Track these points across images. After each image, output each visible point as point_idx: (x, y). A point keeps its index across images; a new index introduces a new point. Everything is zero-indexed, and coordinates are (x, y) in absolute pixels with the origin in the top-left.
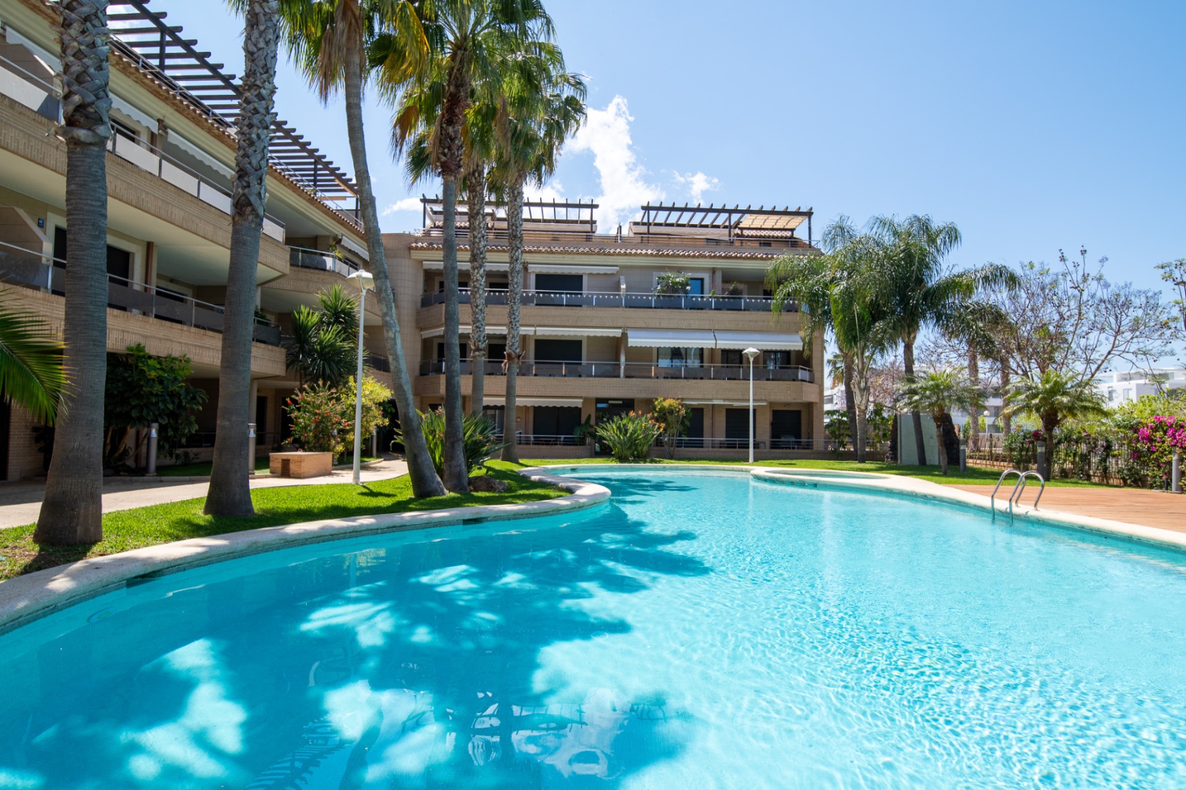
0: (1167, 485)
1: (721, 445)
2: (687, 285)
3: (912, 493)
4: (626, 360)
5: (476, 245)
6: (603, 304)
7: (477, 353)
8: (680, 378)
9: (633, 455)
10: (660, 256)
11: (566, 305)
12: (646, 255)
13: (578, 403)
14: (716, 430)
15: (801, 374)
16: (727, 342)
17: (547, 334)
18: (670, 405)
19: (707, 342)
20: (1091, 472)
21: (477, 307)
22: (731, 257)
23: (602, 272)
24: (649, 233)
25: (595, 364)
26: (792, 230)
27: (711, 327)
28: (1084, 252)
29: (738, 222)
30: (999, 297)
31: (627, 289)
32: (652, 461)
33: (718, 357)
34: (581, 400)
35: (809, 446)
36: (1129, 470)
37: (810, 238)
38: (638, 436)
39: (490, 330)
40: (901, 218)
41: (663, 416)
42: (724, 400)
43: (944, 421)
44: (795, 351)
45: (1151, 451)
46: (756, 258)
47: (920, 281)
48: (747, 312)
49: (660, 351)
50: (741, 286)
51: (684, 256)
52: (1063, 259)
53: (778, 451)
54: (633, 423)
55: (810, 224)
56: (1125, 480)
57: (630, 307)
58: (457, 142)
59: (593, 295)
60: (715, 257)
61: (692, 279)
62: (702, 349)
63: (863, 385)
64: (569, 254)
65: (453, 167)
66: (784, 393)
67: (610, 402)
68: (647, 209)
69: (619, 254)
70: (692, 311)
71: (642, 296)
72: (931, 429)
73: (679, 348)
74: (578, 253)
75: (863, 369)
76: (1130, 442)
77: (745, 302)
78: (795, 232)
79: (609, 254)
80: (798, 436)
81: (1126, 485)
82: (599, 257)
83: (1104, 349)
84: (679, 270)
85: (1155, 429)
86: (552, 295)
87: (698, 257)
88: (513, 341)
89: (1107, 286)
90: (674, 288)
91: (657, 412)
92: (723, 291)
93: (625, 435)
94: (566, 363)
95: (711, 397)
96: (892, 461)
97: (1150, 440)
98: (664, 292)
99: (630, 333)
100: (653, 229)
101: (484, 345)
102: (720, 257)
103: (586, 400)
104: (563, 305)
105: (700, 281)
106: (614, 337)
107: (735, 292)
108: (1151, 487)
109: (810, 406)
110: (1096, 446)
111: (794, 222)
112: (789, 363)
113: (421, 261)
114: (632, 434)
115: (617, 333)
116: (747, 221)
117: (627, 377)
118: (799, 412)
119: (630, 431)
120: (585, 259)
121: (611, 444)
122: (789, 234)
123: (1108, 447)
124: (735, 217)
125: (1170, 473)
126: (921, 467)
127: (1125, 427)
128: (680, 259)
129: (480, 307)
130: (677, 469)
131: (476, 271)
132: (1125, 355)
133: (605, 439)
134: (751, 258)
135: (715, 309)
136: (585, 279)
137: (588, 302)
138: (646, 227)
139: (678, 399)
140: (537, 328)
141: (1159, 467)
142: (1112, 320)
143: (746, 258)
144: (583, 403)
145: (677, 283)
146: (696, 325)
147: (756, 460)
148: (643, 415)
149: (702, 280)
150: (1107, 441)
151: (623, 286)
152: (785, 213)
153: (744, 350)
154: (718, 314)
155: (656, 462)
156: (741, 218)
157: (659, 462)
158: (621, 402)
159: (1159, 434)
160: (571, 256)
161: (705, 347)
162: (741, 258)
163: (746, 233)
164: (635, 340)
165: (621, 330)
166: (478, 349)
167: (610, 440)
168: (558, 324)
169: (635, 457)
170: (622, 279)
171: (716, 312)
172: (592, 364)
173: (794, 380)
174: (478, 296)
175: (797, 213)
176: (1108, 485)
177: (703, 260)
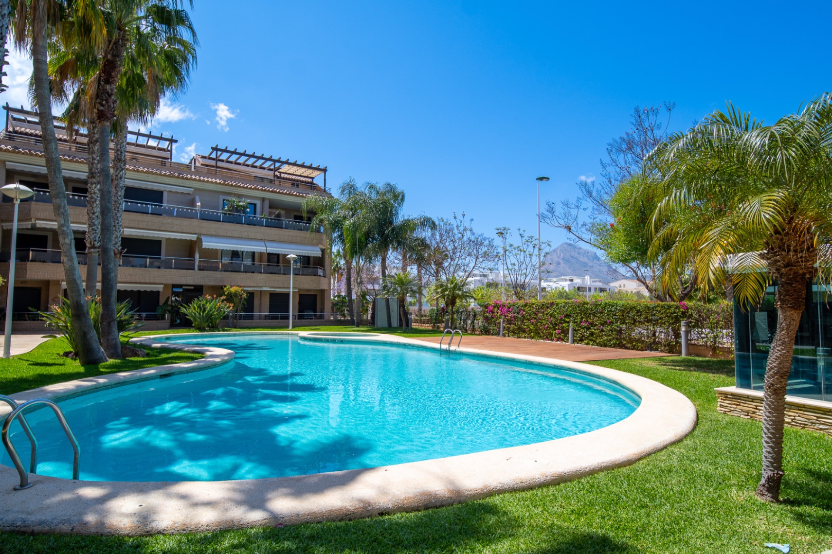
0: (498, 334)
1: (266, 317)
2: (247, 208)
3: (397, 343)
4: (200, 258)
5: (95, 165)
6: (181, 215)
7: (93, 250)
8: (240, 272)
9: (208, 326)
10: (226, 185)
11: (151, 214)
12: (216, 183)
13: (160, 288)
14: (263, 308)
15: (320, 272)
16: (273, 249)
17: (134, 234)
18: (236, 291)
19: (258, 248)
20: (468, 329)
21: (94, 213)
22: (275, 192)
23: (179, 191)
24: (217, 167)
25: (175, 259)
26: (313, 178)
27: (263, 238)
28: (464, 215)
29: (279, 168)
30: (426, 234)
31: (202, 206)
32: (224, 330)
33: (265, 258)
34: (162, 286)
35: (321, 317)
36: (484, 327)
37: (325, 186)
38: (213, 312)
39: (75, 226)
40: (381, 185)
41: (230, 298)
42: (270, 287)
43: (402, 302)
44: (314, 257)
45: (492, 318)
46: (292, 195)
47: (391, 223)
48: (287, 230)
49: (223, 252)
50: (283, 212)
51: (243, 187)
52: (455, 218)
53: (303, 320)
54: (210, 304)
55: (325, 177)
56: (481, 332)
57: (203, 219)
58: (113, 97)
59: (174, 208)
60: (265, 190)
61: (250, 204)
62: (254, 253)
63: (359, 280)
64: (153, 174)
65: (109, 116)
66: (309, 283)
67: (184, 287)
68: (215, 149)
69: (195, 180)
70: (250, 226)
71: (213, 212)
72: (394, 307)
73: (237, 251)
74: (160, 175)
75: (359, 271)
76: (484, 313)
77: (286, 223)
78: (314, 180)
79: (187, 179)
80: (315, 311)
81: (482, 334)
82: (179, 180)
83: (472, 265)
84: (239, 196)
85: (494, 307)
86: (139, 205)
87: (253, 189)
88: (116, 240)
89: (473, 234)
90: (238, 209)
91: (225, 295)
92: (270, 214)
93: (203, 313)
94: (150, 258)
95: (261, 285)
96: (373, 325)
97: (492, 312)
98: (230, 211)
99: (203, 238)
100: (220, 164)
101: (99, 244)
102: (269, 191)
103: (166, 286)
104: (148, 213)
105: (253, 206)
106: (191, 241)
107: (279, 215)
108: (492, 335)
109: (322, 292)
110: (470, 315)
111: (315, 174)
112: (309, 264)
113: (4, 162)
114: (208, 312)
115: (194, 237)
116: (285, 168)
117: (200, 270)
118: (315, 296)
119: (208, 309)
120: (167, 180)
121: (192, 319)
122: (310, 180)
123: (475, 316)
124: (277, 165)
125: (499, 328)
126: (389, 329)
127: (482, 306)
128: (241, 189)
129: (96, 214)
130: (244, 335)
131: (94, 185)
132: (480, 269)
133: (187, 315)
134: (289, 194)
135: (266, 226)
136: (165, 195)
137: (170, 213)
138: (215, 162)
139: (241, 287)
140: (125, 229)
141: (495, 325)
142: (475, 251)
143: (286, 194)
144: (164, 288)
145: (239, 206)
146: (252, 236)
147: (294, 327)
148: (217, 298)
149: (255, 205)
150: (475, 313)
151: (199, 204)
152: (310, 167)
153: (288, 255)
154: (268, 230)
155: (227, 331)
156: (281, 166)
157: (229, 330)
158: (193, 288)
159: (496, 309)
160: (154, 176)
161: (255, 251)
162: (282, 193)
163: (283, 175)
164: (208, 244)
165: (196, 236)
166: (93, 247)
167: (192, 316)
168: (145, 227)
169: (210, 328)
170: (197, 198)
171: (266, 228)
172: (172, 259)
173: (315, 275)
174: (95, 205)
175: (317, 169)
176: (475, 334)
177: (257, 191)
